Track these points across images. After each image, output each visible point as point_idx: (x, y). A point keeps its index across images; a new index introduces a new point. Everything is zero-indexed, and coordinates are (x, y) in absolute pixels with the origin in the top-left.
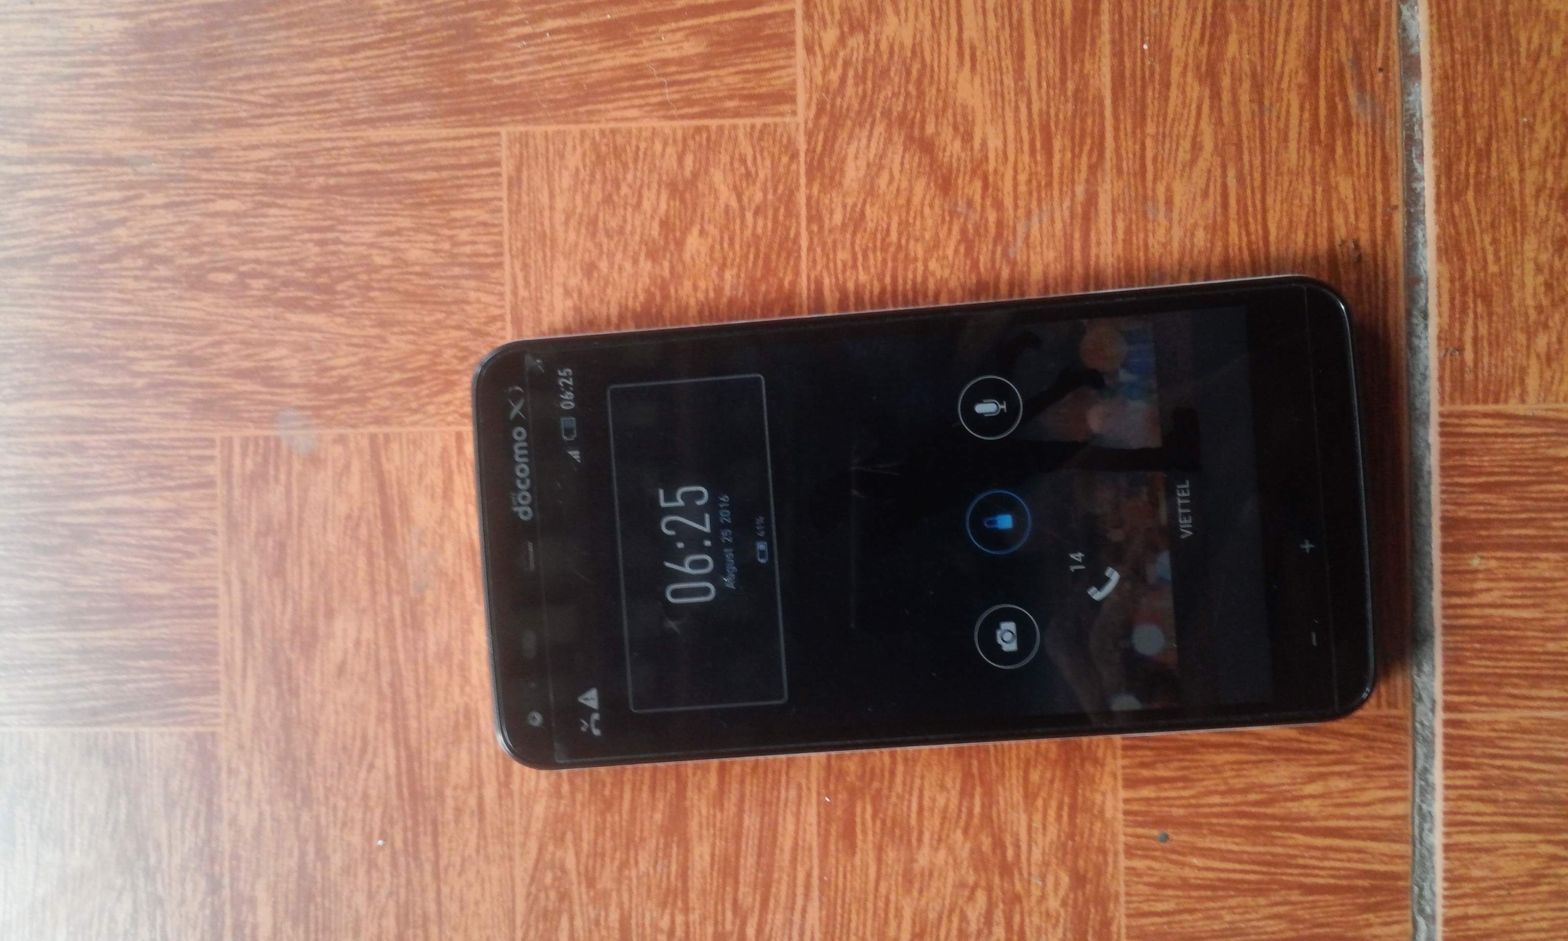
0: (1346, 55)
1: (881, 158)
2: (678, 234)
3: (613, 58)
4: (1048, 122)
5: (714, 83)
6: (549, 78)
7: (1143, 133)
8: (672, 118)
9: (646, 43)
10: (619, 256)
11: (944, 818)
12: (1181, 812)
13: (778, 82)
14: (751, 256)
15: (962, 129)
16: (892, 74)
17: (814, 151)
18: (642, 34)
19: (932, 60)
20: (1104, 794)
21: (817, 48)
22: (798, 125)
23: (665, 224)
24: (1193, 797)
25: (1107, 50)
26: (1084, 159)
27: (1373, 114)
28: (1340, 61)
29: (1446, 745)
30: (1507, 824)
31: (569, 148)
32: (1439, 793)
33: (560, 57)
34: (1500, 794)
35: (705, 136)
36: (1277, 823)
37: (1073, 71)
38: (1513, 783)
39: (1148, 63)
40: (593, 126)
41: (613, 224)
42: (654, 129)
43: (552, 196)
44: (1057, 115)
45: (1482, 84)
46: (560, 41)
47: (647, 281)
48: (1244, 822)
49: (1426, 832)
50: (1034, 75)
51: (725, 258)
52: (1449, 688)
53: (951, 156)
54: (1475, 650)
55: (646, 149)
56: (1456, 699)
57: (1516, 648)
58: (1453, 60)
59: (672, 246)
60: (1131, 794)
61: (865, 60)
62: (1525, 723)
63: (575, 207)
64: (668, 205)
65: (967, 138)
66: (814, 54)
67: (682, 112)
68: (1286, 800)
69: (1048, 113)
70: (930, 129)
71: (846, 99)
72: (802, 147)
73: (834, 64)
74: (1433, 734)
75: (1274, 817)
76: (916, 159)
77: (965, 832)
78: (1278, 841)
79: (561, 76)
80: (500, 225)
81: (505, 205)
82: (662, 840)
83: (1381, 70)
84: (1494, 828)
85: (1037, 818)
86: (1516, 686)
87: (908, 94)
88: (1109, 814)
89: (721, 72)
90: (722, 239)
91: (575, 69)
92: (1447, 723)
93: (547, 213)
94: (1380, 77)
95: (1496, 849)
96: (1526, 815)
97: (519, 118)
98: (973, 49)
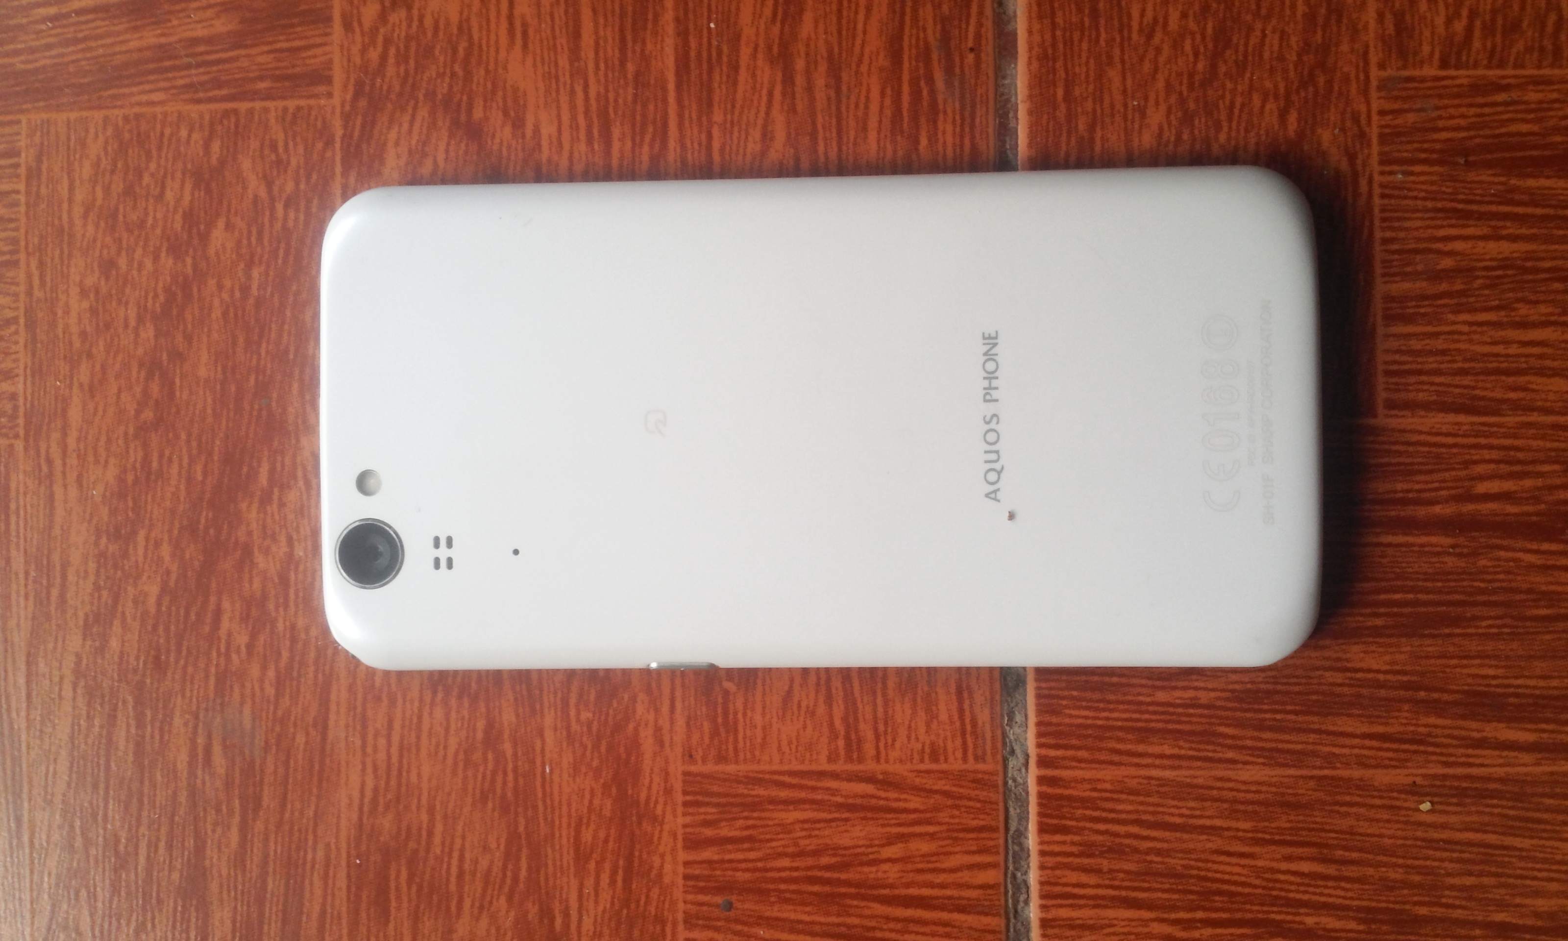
0: (932, 35)
1: (424, 144)
2: (202, 227)
3: (141, 38)
4: (606, 108)
5: (245, 63)
6: (73, 62)
7: (710, 121)
8: (199, 101)
9: (175, 22)
10: (139, 251)
11: (486, 882)
12: (747, 876)
13: (312, 61)
14: (281, 253)
15: (512, 114)
16: (437, 52)
17: (351, 137)
18: (170, 12)
19: (480, 39)
20: (662, 856)
21: (355, 24)
22: (334, 108)
23: (189, 216)
24: (760, 860)
25: (670, 29)
26: (646, 148)
27: (962, 97)
28: (926, 43)
29: (1040, 805)
30: (1113, 898)
31: (91, 135)
32: (1034, 860)
33: (85, 39)
34: (1105, 864)
35: (233, 120)
36: (853, 890)
37: (634, 52)
38: (1117, 851)
39: (715, 43)
40: (116, 112)
41: (134, 217)
42: (180, 113)
43: (71, 188)
44: (616, 101)
45: (1087, 63)
46: (87, 22)
47: (168, 279)
48: (816, 888)
49: (1021, 904)
50: (591, 55)
51: (252, 255)
52: (1043, 740)
53: (501, 143)
54: (1073, 698)
55: (172, 135)
56: (1053, 753)
57: (1120, 698)
58: (1054, 37)
59: (196, 241)
60: (692, 856)
61: (408, 38)
62: (1133, 783)
63: (94, 200)
64: (193, 194)
65: (518, 124)
66: (353, 32)
67: (211, 94)
68: (862, 864)
69: (607, 99)
70: (478, 113)
71: (387, 80)
72: (339, 132)
73: (373, 42)
74: (1027, 793)
75: (848, 883)
76: (463, 146)
77: (510, 898)
78: (852, 911)
79: (88, 59)
80: (16, 220)
81: (22, 198)
82: (180, 903)
83: (972, 50)
84: (1098, 902)
85: (590, 882)
86: (1119, 740)
87: (453, 75)
88: (667, 880)
89: (254, 51)
90: (250, 232)
91: (101, 51)
92: (1041, 780)
93: (65, 206)
94: (970, 58)
95: (1102, 927)
96: (1135, 889)
97: (42, 104)
98: (525, 25)
